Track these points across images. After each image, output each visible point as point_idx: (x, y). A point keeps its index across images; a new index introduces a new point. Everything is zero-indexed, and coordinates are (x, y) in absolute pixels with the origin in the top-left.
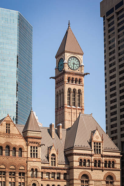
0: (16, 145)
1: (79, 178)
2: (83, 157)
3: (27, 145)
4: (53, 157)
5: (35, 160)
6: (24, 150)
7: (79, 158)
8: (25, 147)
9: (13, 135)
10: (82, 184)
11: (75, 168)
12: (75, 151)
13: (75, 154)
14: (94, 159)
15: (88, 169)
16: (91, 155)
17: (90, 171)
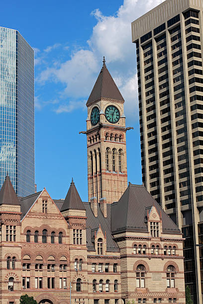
0: (55, 229)
1: (134, 270)
2: (138, 242)
3: (69, 228)
4: (100, 243)
5: (80, 248)
6: (66, 234)
7: (134, 243)
8: (66, 231)
9: (52, 215)
10: (138, 278)
11: (128, 257)
12: (128, 234)
13: (128, 238)
14: (151, 244)
15: (145, 257)
16: (148, 239)
17: (146, 260)
